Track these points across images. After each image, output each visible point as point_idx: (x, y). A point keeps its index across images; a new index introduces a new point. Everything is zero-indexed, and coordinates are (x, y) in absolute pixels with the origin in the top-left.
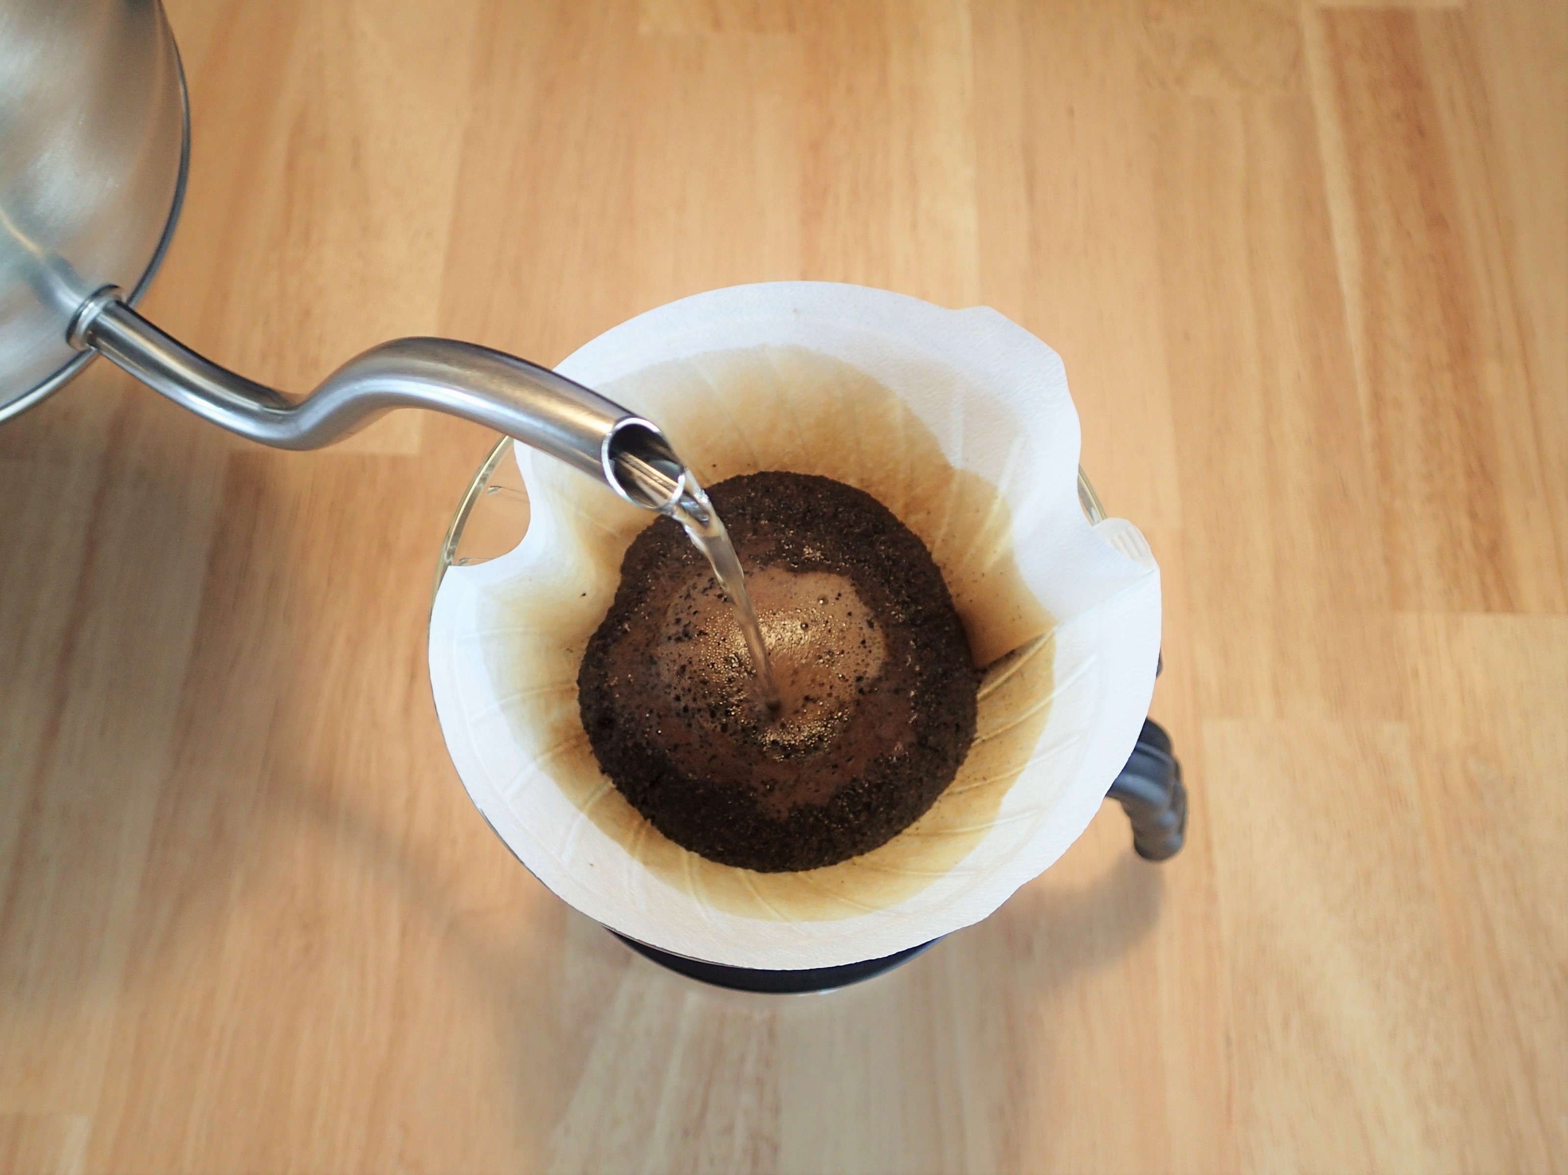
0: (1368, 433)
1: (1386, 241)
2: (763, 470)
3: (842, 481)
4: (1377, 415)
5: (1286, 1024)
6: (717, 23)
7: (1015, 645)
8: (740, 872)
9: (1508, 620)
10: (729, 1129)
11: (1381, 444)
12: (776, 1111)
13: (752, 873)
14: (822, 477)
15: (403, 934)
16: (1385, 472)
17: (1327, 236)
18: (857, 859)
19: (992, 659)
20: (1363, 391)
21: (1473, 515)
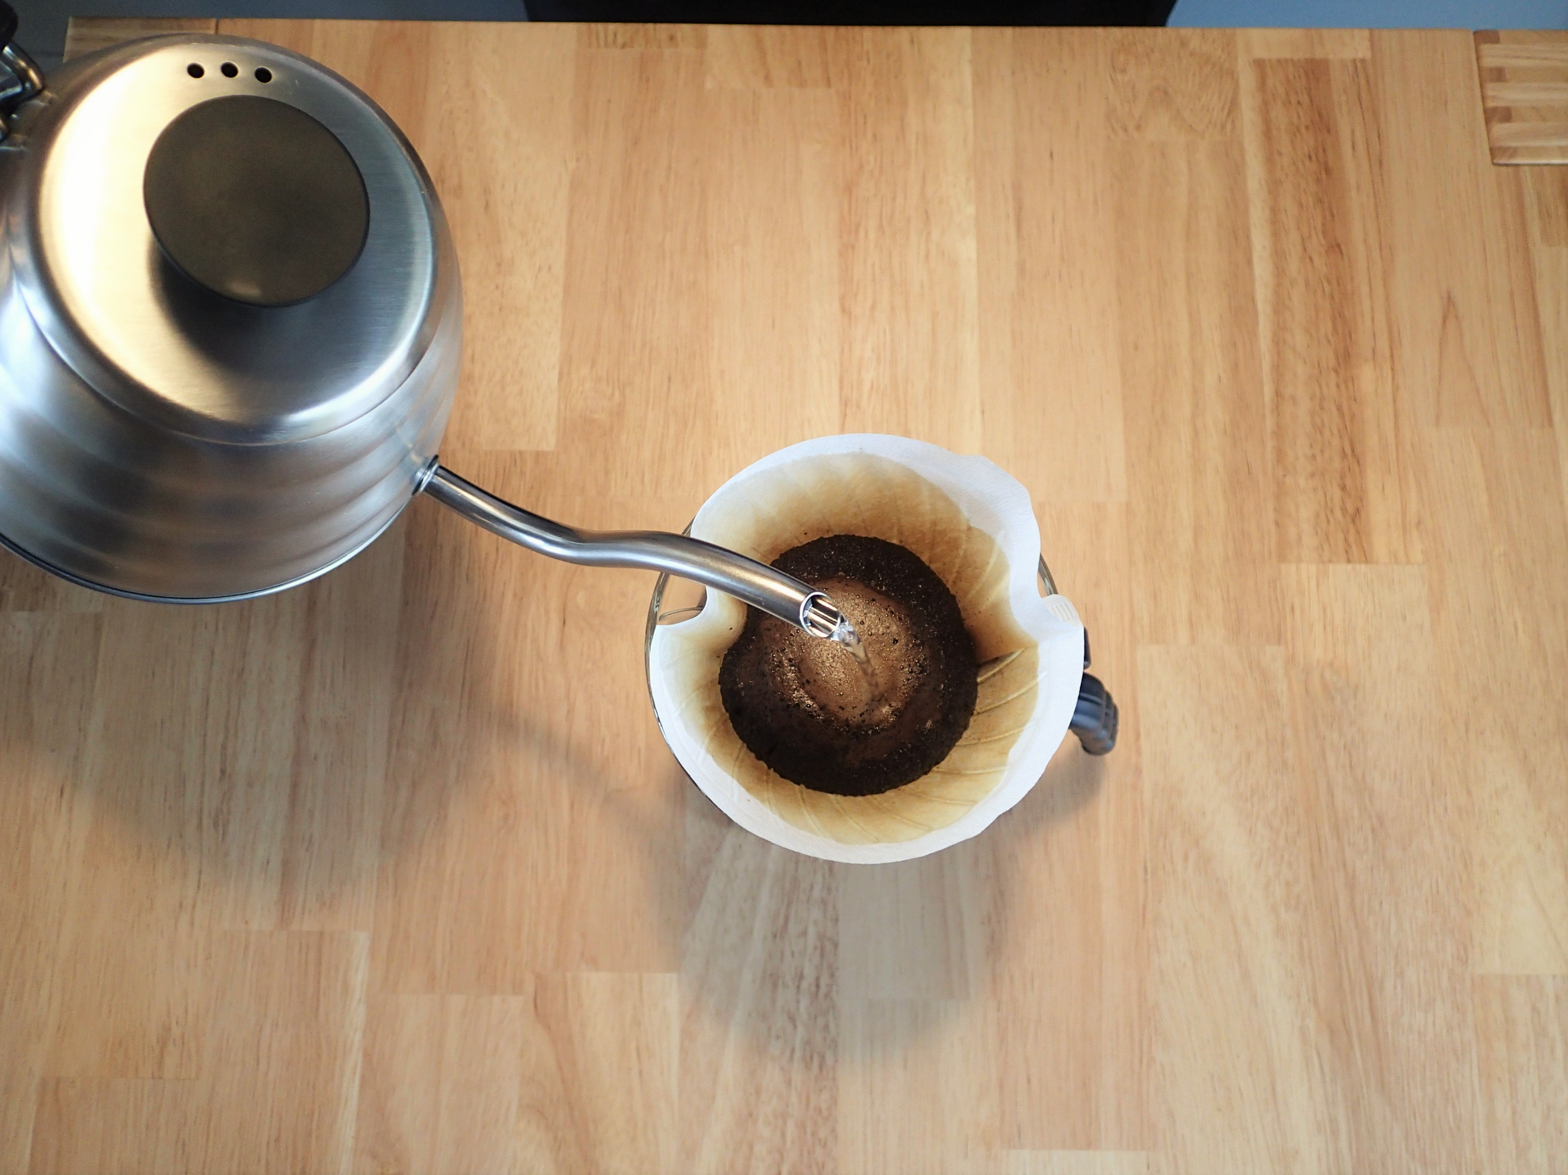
0: (1270, 424)
1: (1294, 266)
2: (837, 534)
3: (888, 541)
4: (1277, 409)
5: (1186, 858)
6: (768, 79)
7: (1001, 654)
8: (832, 796)
9: (1363, 567)
10: (804, 933)
11: (1279, 433)
12: (836, 920)
13: (840, 797)
14: (875, 538)
15: (572, 806)
16: (1280, 455)
17: (1249, 262)
18: (903, 787)
19: (984, 660)
20: (1268, 390)
21: (1343, 488)
